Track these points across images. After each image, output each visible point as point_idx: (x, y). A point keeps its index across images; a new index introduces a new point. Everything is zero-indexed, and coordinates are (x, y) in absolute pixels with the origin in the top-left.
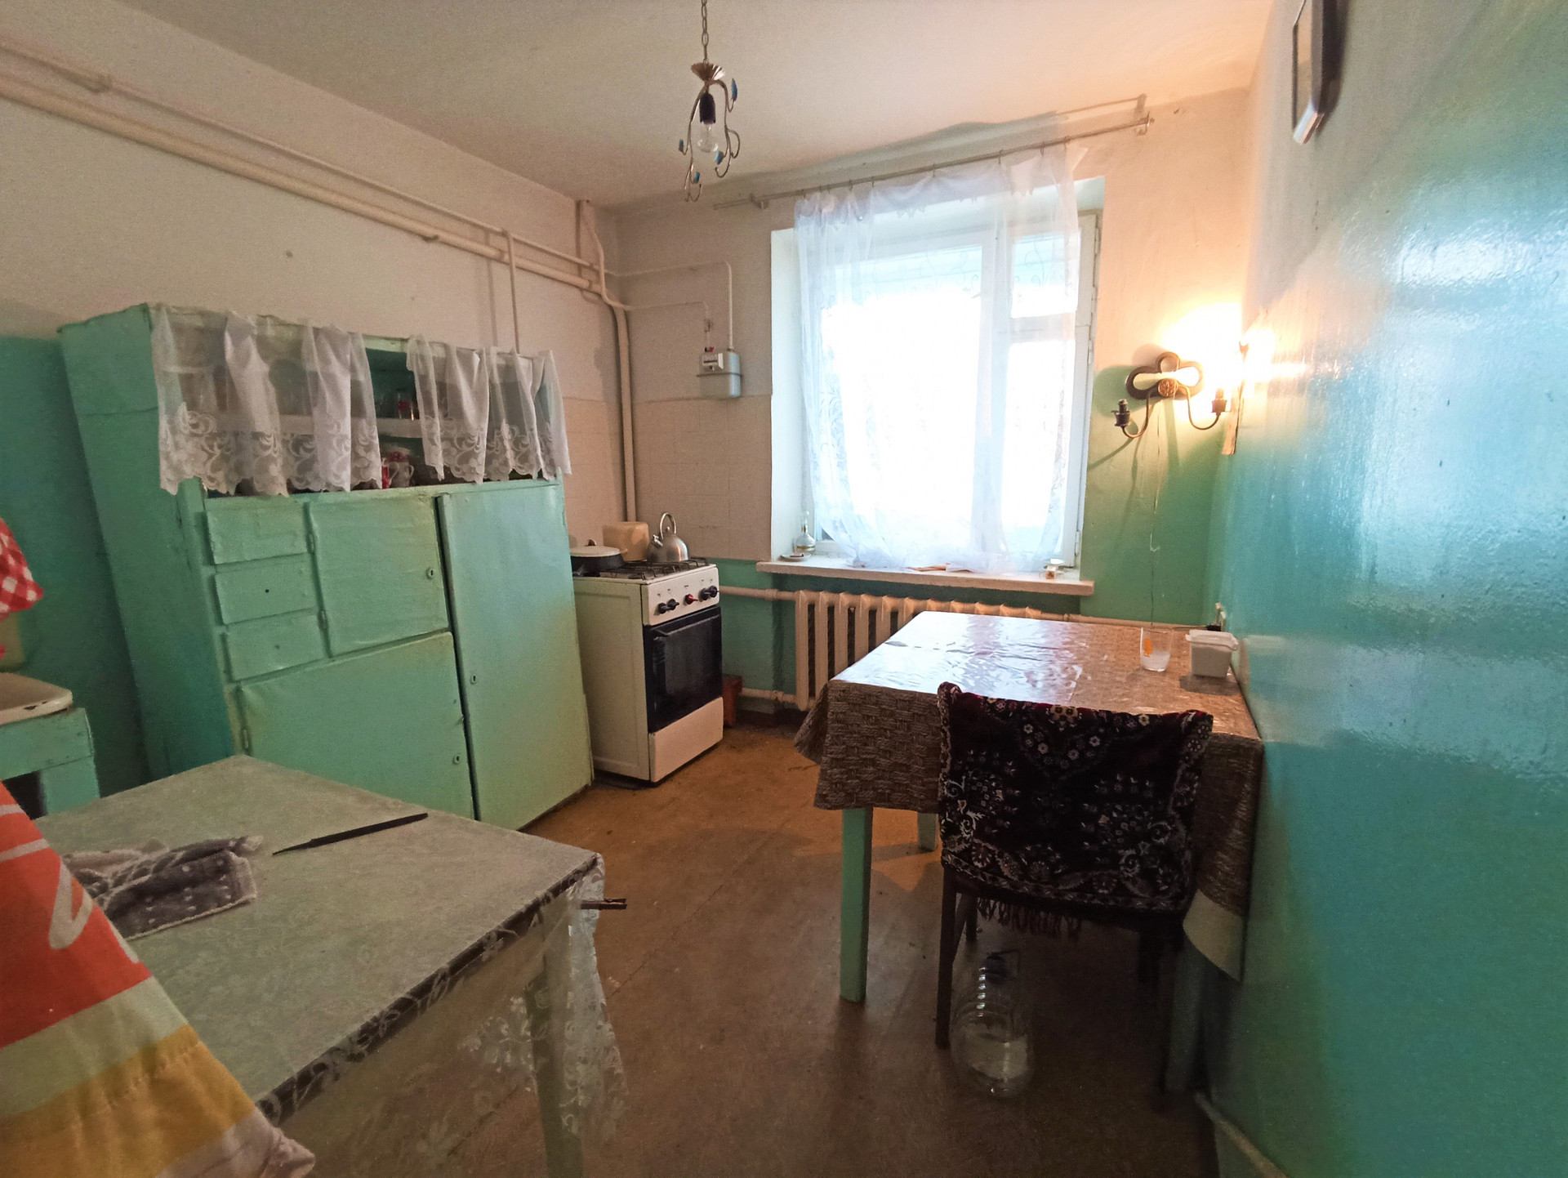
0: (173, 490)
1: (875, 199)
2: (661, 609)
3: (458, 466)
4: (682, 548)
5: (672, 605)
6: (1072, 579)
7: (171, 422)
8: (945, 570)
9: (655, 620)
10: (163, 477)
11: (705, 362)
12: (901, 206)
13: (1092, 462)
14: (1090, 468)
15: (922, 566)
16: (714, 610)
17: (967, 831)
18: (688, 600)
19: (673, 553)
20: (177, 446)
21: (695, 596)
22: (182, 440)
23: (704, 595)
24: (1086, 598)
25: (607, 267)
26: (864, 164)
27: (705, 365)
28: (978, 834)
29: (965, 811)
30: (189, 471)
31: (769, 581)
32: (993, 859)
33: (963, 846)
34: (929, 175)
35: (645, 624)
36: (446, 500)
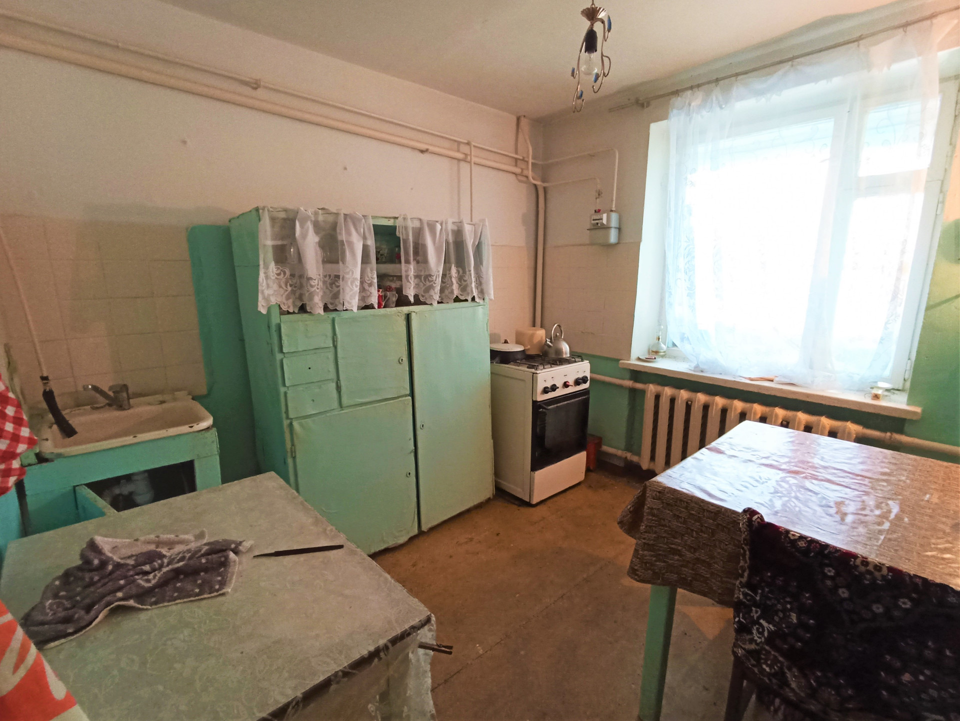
0: (264, 311)
1: (738, 89)
2: (546, 391)
3: (423, 294)
4: (566, 348)
5: (554, 388)
6: (899, 403)
7: (265, 273)
8: (772, 381)
9: (541, 398)
10: (260, 304)
11: (593, 220)
12: (760, 93)
13: (931, 303)
14: (929, 308)
15: (753, 377)
16: (586, 392)
17: (759, 635)
18: (566, 385)
19: (559, 352)
20: (268, 286)
21: (571, 382)
22: (271, 283)
23: (577, 382)
24: (911, 421)
25: (533, 158)
26: (731, 63)
27: (593, 222)
28: (770, 641)
29: (759, 618)
30: (273, 300)
31: (628, 375)
32: (781, 668)
33: (753, 646)
34: (787, 66)
35: (534, 400)
36: (413, 316)
